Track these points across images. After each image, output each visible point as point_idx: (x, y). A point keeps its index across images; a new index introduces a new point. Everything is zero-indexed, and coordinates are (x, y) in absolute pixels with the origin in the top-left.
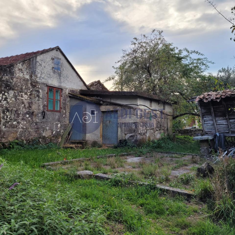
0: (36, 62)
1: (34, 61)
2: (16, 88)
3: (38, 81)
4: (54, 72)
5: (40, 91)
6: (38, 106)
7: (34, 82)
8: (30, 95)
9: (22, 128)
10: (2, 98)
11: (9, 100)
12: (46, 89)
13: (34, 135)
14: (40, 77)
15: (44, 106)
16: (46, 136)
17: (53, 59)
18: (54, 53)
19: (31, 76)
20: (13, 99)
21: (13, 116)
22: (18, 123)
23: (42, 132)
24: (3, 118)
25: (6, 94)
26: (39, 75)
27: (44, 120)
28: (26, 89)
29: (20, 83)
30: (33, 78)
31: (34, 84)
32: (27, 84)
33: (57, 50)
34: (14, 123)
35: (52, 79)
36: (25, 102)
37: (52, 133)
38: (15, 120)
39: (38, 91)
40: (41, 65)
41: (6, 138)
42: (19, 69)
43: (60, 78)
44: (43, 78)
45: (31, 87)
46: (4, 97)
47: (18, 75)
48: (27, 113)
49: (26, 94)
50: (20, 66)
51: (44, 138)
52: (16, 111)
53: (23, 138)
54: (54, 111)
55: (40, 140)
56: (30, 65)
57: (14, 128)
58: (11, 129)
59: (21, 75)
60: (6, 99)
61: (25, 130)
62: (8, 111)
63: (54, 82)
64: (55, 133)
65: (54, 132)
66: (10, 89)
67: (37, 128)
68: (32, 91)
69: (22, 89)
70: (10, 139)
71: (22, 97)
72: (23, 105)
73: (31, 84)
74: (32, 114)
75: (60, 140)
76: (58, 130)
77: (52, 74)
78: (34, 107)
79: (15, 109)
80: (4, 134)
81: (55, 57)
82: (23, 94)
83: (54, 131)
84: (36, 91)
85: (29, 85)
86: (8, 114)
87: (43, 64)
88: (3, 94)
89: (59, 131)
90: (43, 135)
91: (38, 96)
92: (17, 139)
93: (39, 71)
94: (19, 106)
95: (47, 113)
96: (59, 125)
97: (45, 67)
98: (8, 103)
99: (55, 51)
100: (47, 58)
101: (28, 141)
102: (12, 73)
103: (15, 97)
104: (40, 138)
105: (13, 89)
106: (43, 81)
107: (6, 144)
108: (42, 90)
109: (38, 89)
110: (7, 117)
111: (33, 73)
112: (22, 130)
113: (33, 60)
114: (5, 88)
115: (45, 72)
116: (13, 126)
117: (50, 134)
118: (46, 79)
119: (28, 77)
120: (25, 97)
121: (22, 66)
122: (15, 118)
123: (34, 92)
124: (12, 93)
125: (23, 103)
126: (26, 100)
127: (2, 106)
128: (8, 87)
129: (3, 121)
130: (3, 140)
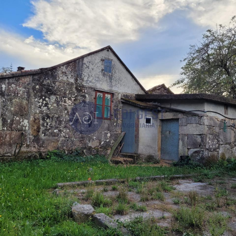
0: (83, 64)
1: (81, 63)
2: (59, 93)
3: (85, 85)
4: (104, 75)
5: (87, 96)
7: (80, 86)
8: (74, 100)
9: (64, 137)
10: (42, 103)
11: (50, 106)
12: (94, 94)
13: (78, 145)
14: (87, 80)
16: (93, 147)
17: (102, 60)
18: (104, 54)
19: (76, 80)
20: (55, 105)
21: (54, 124)
22: (60, 131)
23: (87, 141)
24: (43, 125)
25: (47, 99)
26: (85, 79)
28: (69, 93)
29: (64, 87)
30: (78, 82)
31: (80, 89)
32: (71, 89)
33: (108, 51)
34: (55, 131)
35: (101, 82)
36: (69, 108)
37: (100, 143)
38: (56, 128)
39: (85, 97)
40: (88, 67)
41: (46, 147)
42: (63, 73)
43: (111, 82)
44: (90, 82)
45: (75, 91)
46: (44, 102)
47: (61, 78)
49: (70, 99)
50: (63, 68)
51: (90, 148)
52: (57, 118)
53: (65, 148)
54: (102, 118)
55: (85, 151)
56: (75, 68)
57: (54, 136)
58: (51, 138)
59: (65, 78)
60: (46, 105)
61: (67, 139)
62: (48, 117)
63: (104, 86)
64: (104, 143)
65: (102, 143)
66: (51, 94)
67: (82, 138)
68: (76, 96)
69: (65, 93)
70: (50, 148)
71: (65, 102)
72: (66, 112)
73: (76, 88)
75: (109, 151)
76: (107, 141)
77: (101, 76)
79: (56, 116)
80: (43, 143)
81: (106, 58)
82: (67, 99)
83: (102, 141)
84: (82, 96)
85: (74, 90)
86: (48, 121)
87: (91, 66)
88: (44, 100)
89: (109, 142)
90: (89, 145)
92: (58, 149)
93: (85, 74)
94: (61, 112)
96: (109, 135)
97: (93, 69)
98: (48, 109)
99: (105, 51)
100: (95, 59)
101: (71, 152)
102: (54, 77)
103: (57, 102)
104: (85, 148)
105: (55, 94)
106: (91, 84)
107: (43, 154)
108: (89, 95)
109: (83, 94)
110: (47, 124)
111: (78, 76)
112: (64, 139)
113: (79, 62)
114: (46, 92)
115: (93, 75)
116: (54, 135)
117: (98, 144)
118: (93, 83)
119: (72, 81)
120: (69, 102)
121: (66, 68)
122: (57, 125)
123: (79, 98)
124: (53, 98)
125: (66, 109)
126: (69, 105)
127: (41, 112)
128: (50, 91)
129: (42, 128)
130: (42, 149)
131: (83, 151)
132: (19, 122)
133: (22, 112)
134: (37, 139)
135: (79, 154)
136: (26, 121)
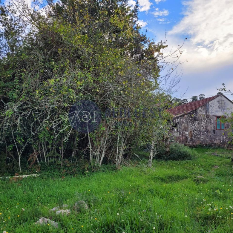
0: (209, 105)
1: (208, 105)
2: (199, 120)
3: (210, 114)
4: (220, 108)
5: (212, 119)
6: (211, 127)
7: (208, 116)
8: (206, 122)
9: (203, 138)
10: (193, 125)
11: (196, 126)
12: (215, 118)
13: (209, 142)
14: (211, 112)
15: (214, 127)
16: (217, 143)
17: (219, 101)
18: (219, 98)
19: (206, 113)
20: (198, 125)
21: (198, 133)
22: (201, 136)
23: (214, 141)
24: (194, 134)
25: (194, 123)
26: (210, 112)
27: (215, 135)
28: (203, 119)
29: (201, 117)
30: (207, 113)
31: (208, 117)
32: (204, 117)
33: (221, 96)
34: (199, 136)
35: (218, 112)
36: (204, 126)
37: (220, 141)
38: (199, 135)
39: (211, 120)
40: (211, 106)
41: (195, 143)
42: (200, 111)
43: (224, 111)
44: (213, 113)
45: (206, 118)
46: (193, 124)
47: (199, 113)
48: (205, 131)
49: (204, 122)
50: (200, 109)
51: (215, 144)
52: (199, 131)
53: (203, 143)
54: (221, 129)
55: (213, 145)
56: (205, 107)
57: (198, 138)
58: (197, 139)
59: (201, 113)
60: (194, 125)
61: (204, 140)
62: (195, 130)
63: (220, 114)
65: (222, 141)
66: (196, 121)
67: (211, 139)
68: (207, 120)
69: (201, 120)
70: (197, 143)
71: (202, 123)
72: (203, 128)
73: (206, 117)
74: (207, 132)
75: (225, 146)
76: (224, 140)
77: (218, 109)
78: (209, 128)
79: (199, 130)
80: (194, 141)
81: (220, 100)
82: (202, 122)
83: (221, 140)
84: (209, 120)
85: (205, 117)
86: (195, 132)
87: (213, 105)
88: (193, 123)
89: (225, 141)
90: (215, 142)
91: (211, 122)
92: (200, 143)
93: (210, 110)
94: (200, 128)
95: (216, 131)
96: (225, 137)
97: (214, 107)
98: (195, 127)
99: (220, 97)
100: (215, 102)
101: (206, 145)
102: (196, 113)
103: (199, 124)
104: (213, 144)
105: (197, 121)
106: (213, 114)
107: (195, 146)
108: (213, 119)
109: (210, 119)
110: (195, 133)
111: (207, 111)
112: (203, 139)
113: (207, 105)
114: (194, 120)
115: (214, 110)
117: (219, 142)
118: (214, 113)
119: (204, 114)
120: (204, 123)
121: (201, 109)
122: (199, 134)
123: (208, 121)
124: (197, 122)
125: (202, 126)
126: (204, 125)
127: (192, 129)
128: (195, 120)
129: (193, 135)
130: (194, 144)
131: (212, 145)
132: (185, 133)
133: (186, 129)
134: (192, 140)
135: (210, 146)
136: (187, 133)
